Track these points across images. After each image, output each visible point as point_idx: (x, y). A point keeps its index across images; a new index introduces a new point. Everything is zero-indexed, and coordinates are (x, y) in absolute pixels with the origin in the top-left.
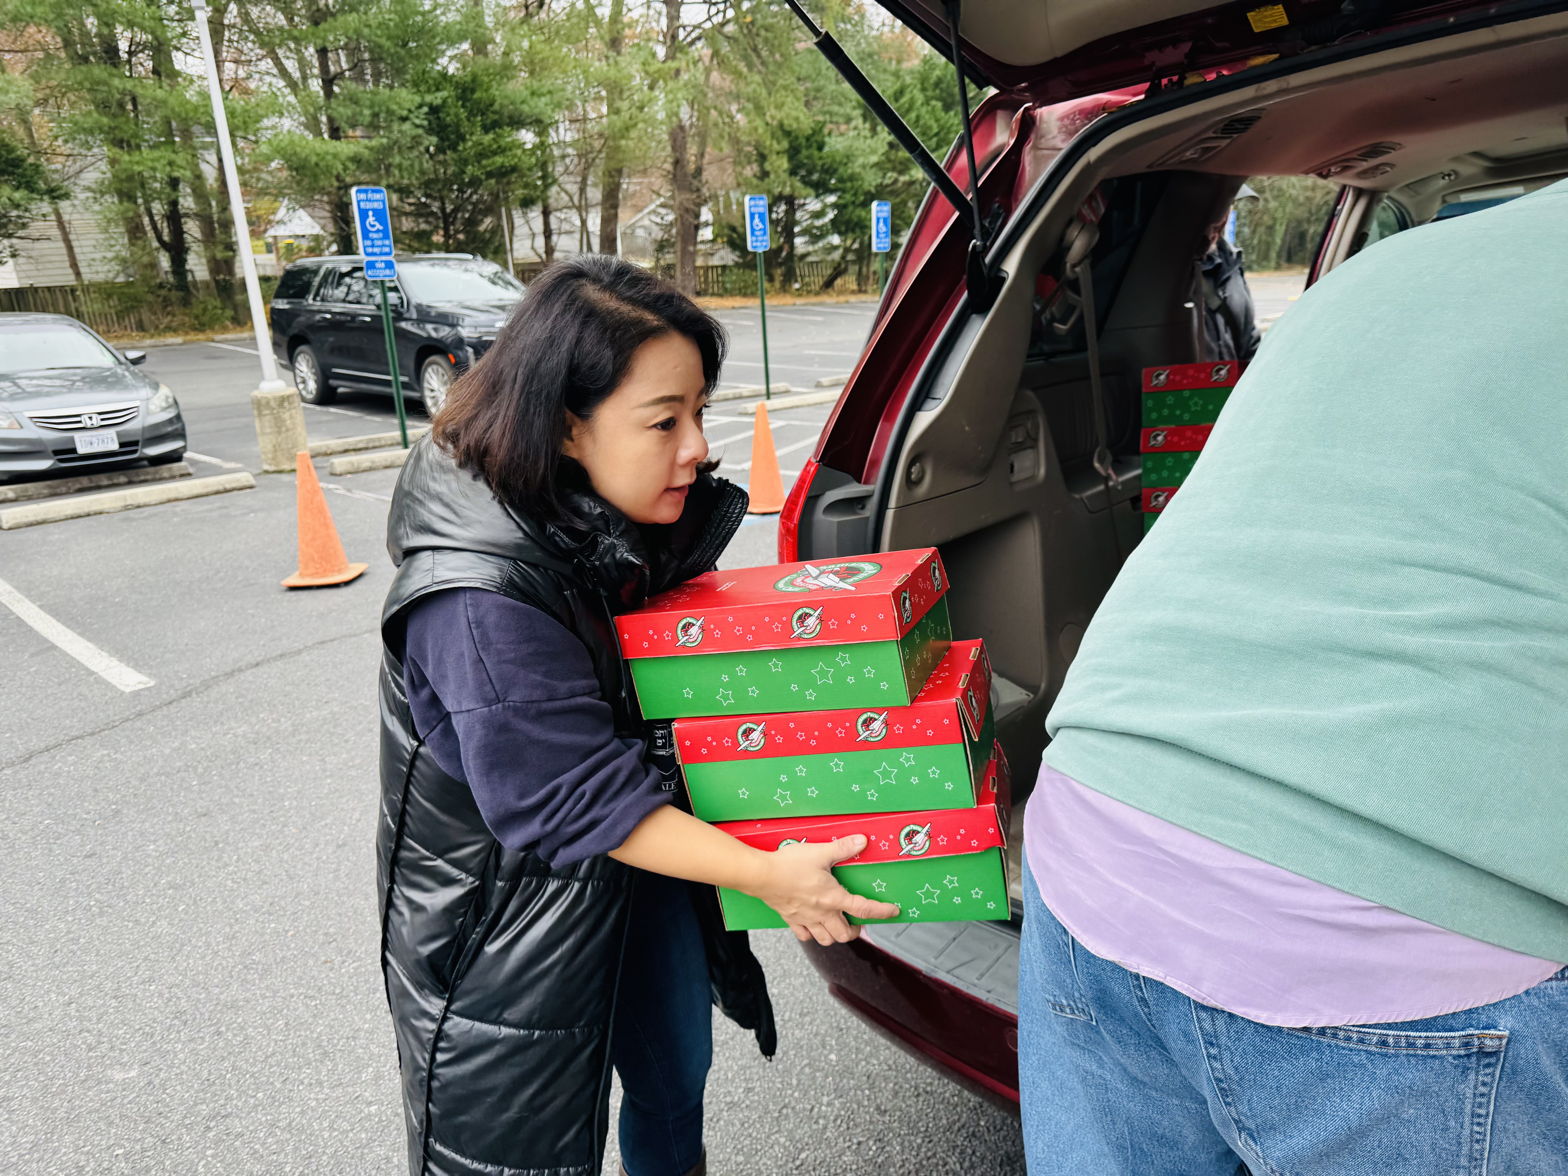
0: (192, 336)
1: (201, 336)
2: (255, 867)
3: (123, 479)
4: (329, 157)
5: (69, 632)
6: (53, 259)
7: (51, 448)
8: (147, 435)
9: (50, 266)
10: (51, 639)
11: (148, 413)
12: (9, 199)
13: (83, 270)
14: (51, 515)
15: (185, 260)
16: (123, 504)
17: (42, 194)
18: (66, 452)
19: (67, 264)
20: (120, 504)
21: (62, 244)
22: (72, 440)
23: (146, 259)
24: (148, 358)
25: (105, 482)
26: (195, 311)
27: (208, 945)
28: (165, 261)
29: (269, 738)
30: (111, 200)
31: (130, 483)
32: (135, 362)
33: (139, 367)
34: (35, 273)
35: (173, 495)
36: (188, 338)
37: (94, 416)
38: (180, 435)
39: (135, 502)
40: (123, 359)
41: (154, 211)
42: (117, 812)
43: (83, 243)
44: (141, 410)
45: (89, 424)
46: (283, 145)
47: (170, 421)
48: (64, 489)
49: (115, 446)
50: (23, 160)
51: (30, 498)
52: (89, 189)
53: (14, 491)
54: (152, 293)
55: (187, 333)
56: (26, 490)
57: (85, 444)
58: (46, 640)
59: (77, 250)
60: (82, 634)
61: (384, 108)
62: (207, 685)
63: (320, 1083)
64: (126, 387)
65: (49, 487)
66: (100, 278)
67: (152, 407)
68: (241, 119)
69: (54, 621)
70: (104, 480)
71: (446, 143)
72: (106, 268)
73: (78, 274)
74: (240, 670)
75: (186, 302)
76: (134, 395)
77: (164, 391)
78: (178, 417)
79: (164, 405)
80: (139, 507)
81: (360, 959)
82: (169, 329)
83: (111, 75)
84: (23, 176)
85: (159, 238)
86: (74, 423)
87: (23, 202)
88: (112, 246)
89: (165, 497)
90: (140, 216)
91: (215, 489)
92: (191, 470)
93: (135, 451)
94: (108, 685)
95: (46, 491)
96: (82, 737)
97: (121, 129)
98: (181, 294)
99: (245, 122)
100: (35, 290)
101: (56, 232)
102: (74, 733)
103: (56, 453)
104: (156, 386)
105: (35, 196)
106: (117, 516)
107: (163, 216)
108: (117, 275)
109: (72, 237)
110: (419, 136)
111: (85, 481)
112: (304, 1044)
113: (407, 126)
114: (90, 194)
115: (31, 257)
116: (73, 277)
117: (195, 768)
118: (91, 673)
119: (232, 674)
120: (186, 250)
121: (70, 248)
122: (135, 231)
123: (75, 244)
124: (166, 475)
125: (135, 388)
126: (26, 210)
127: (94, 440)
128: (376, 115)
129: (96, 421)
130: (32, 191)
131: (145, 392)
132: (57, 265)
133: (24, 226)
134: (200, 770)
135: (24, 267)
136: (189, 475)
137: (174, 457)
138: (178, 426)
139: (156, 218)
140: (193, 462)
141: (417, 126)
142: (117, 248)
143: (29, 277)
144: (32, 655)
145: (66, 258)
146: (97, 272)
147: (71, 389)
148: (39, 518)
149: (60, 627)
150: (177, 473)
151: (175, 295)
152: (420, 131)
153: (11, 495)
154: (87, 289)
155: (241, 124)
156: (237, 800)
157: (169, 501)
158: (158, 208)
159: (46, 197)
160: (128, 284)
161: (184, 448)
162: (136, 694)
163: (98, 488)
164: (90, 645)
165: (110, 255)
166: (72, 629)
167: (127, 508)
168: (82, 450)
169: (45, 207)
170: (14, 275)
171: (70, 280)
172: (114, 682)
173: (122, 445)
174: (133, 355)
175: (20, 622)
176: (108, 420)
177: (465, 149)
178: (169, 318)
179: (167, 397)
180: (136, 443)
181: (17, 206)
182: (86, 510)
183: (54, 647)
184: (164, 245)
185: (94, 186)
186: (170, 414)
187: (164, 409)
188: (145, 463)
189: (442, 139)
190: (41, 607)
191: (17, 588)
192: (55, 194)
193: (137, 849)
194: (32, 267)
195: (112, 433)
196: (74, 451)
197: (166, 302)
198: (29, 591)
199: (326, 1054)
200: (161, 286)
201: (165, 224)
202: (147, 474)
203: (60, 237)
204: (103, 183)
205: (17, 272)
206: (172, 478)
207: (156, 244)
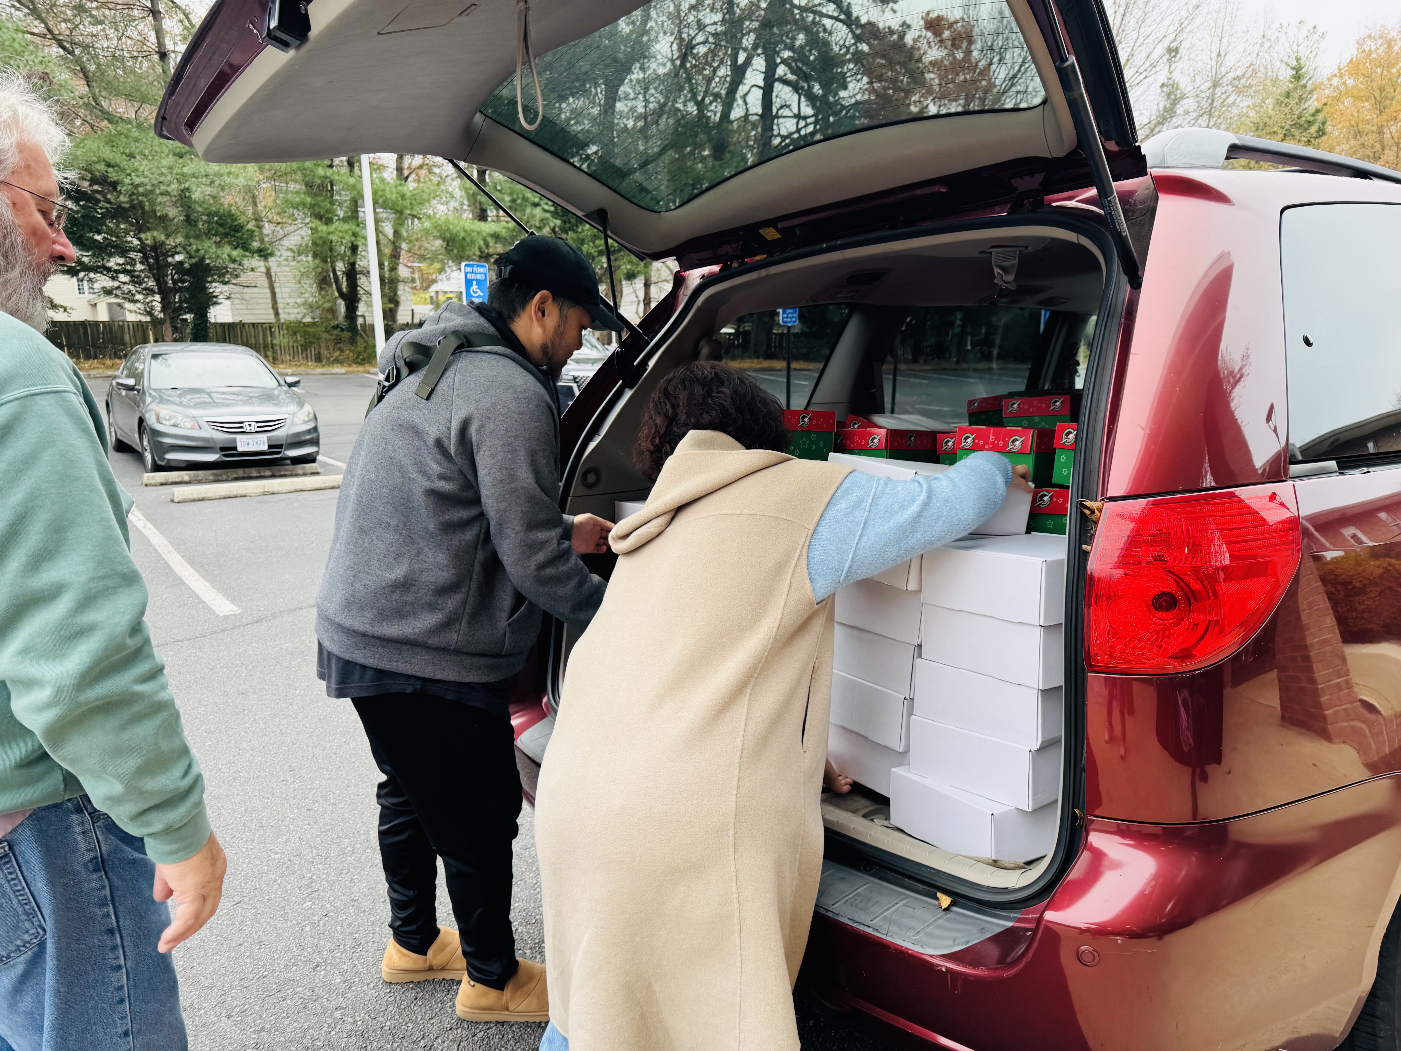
0: (355, 368)
1: (361, 369)
2: (262, 726)
3: (268, 473)
4: (474, 234)
5: (196, 574)
6: (260, 301)
7: (219, 445)
8: (289, 441)
9: (257, 306)
10: (183, 578)
11: (293, 424)
12: (229, 256)
13: (280, 311)
14: (209, 495)
15: (357, 308)
16: (262, 490)
17: (253, 252)
18: (229, 449)
19: (270, 306)
20: (260, 490)
21: (268, 291)
22: (235, 440)
23: (327, 305)
24: (302, 384)
25: (255, 474)
26: (359, 349)
27: (217, 765)
28: (342, 306)
29: (302, 652)
30: (309, 259)
31: (273, 476)
32: (290, 385)
33: (294, 389)
34: (245, 312)
35: (299, 487)
36: (350, 369)
37: (253, 424)
38: (315, 442)
39: (271, 490)
40: (283, 383)
41: (337, 269)
42: (189, 687)
43: (284, 290)
44: (288, 422)
45: (248, 430)
46: (440, 222)
47: (309, 432)
48: (224, 477)
49: (265, 448)
50: (242, 227)
51: (200, 482)
52: (291, 250)
53: (189, 475)
54: (328, 332)
55: (350, 366)
56: (198, 476)
57: (245, 444)
58: (180, 579)
59: (278, 295)
60: (204, 577)
61: (520, 196)
62: (274, 616)
63: (252, 840)
64: (278, 404)
65: (215, 475)
66: (292, 318)
67: (296, 420)
68: (408, 201)
69: (189, 567)
70: (254, 472)
71: (568, 225)
72: (296, 311)
73: (277, 314)
74: (301, 609)
75: (353, 341)
76: (284, 409)
77: (307, 408)
78: (315, 429)
79: (306, 419)
80: (273, 494)
81: (305, 781)
82: (337, 361)
83: (316, 165)
84: (241, 238)
85: (339, 290)
86: (237, 428)
87: (238, 259)
88: (302, 294)
89: (293, 488)
90: (327, 272)
91: (332, 484)
92: (319, 470)
93: (279, 453)
94: (209, 609)
95: (211, 478)
96: (182, 641)
97: (319, 206)
98: (350, 334)
99: (411, 204)
100: (242, 325)
101: (264, 281)
102: (178, 638)
103: (222, 449)
104: (301, 404)
105: (247, 254)
106: (256, 499)
107: (344, 273)
108: (304, 317)
109: (276, 285)
110: (547, 219)
111: (240, 472)
112: (252, 821)
113: (538, 211)
114: (290, 254)
115: (243, 299)
116: (273, 316)
117: (248, 666)
118: (202, 602)
119: (294, 610)
120: (358, 300)
121: (273, 294)
122: (323, 282)
123: (277, 290)
124: (300, 472)
125: (287, 404)
126: (240, 264)
127: (251, 441)
128: (514, 201)
129: (254, 427)
130: (247, 250)
131: (293, 408)
132: (262, 306)
133: (237, 276)
134: (250, 667)
135: (238, 307)
136: (318, 473)
137: (310, 459)
138: (314, 435)
139: (339, 273)
140: (324, 465)
141: (546, 211)
142: (306, 295)
143: (241, 315)
144: (167, 588)
145: (270, 301)
146: (289, 314)
147: (245, 403)
148: (201, 496)
149: (192, 571)
150: (309, 472)
151: (346, 334)
152: (548, 215)
153: (186, 478)
154: (280, 326)
155: (408, 205)
156: (266, 687)
157: (296, 491)
158: (340, 266)
159: (256, 255)
160: (313, 324)
161: (317, 452)
162: (226, 618)
163: (250, 478)
164: (207, 584)
165: (300, 301)
166: (199, 573)
167: (264, 494)
168: (240, 449)
169: (256, 262)
170: (230, 312)
171: (270, 318)
172: (215, 608)
173: (270, 447)
174: (290, 379)
175: (167, 565)
176: (264, 426)
177: (583, 231)
178: (338, 353)
179: (309, 413)
180: (280, 446)
181: (234, 261)
182: (235, 493)
183: (183, 583)
184: (342, 295)
185: (294, 248)
186: (310, 426)
187: (305, 422)
188: (289, 462)
189: (564, 222)
190: (183, 557)
191: (171, 543)
192: (264, 254)
193: (193, 709)
194: (244, 307)
195: (264, 437)
196: (235, 448)
197: (338, 341)
198: (178, 545)
199: (263, 827)
200: (336, 327)
201: (345, 279)
202: (286, 470)
203: (267, 285)
204: (301, 245)
205: (232, 310)
206: (305, 475)
207: (337, 294)
